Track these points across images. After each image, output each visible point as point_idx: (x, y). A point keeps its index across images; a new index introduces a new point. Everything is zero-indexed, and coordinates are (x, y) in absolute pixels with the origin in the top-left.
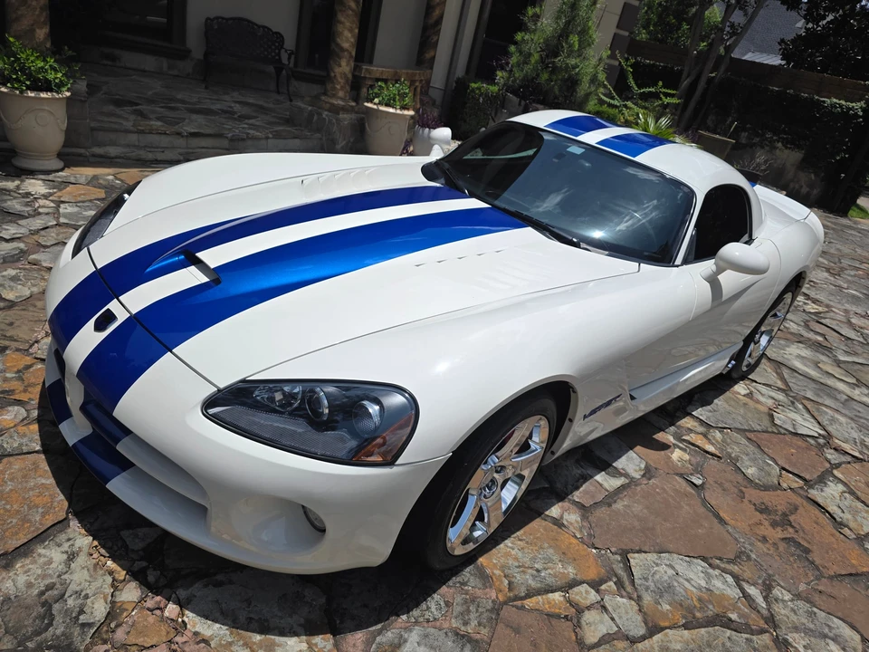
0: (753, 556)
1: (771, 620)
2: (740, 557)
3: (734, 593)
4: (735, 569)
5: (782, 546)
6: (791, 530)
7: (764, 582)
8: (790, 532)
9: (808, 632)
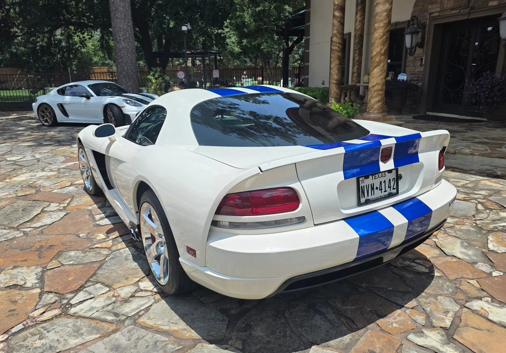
0: (38, 236)
1: (18, 230)
2: (42, 232)
3: (33, 226)
4: (39, 230)
5: (32, 244)
6: (34, 250)
7: (28, 234)
8: (34, 249)
9: (5, 234)
